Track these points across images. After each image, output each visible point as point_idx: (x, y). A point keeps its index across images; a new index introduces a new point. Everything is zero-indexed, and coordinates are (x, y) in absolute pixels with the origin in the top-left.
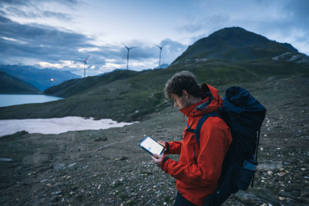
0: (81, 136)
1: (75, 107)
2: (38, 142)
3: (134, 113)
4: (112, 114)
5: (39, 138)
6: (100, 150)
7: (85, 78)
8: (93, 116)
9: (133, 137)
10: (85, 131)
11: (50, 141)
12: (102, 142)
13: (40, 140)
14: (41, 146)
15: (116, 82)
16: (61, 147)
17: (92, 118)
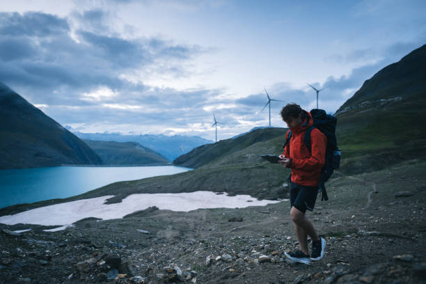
0: (213, 215)
1: (205, 179)
2: (169, 220)
3: (281, 187)
4: (250, 189)
5: (169, 215)
6: (233, 231)
7: (217, 143)
8: (226, 191)
9: (276, 218)
10: (217, 209)
11: (180, 219)
12: (236, 222)
13: (169, 217)
14: (171, 223)
15: (254, 145)
16: (192, 226)
17: (225, 193)
